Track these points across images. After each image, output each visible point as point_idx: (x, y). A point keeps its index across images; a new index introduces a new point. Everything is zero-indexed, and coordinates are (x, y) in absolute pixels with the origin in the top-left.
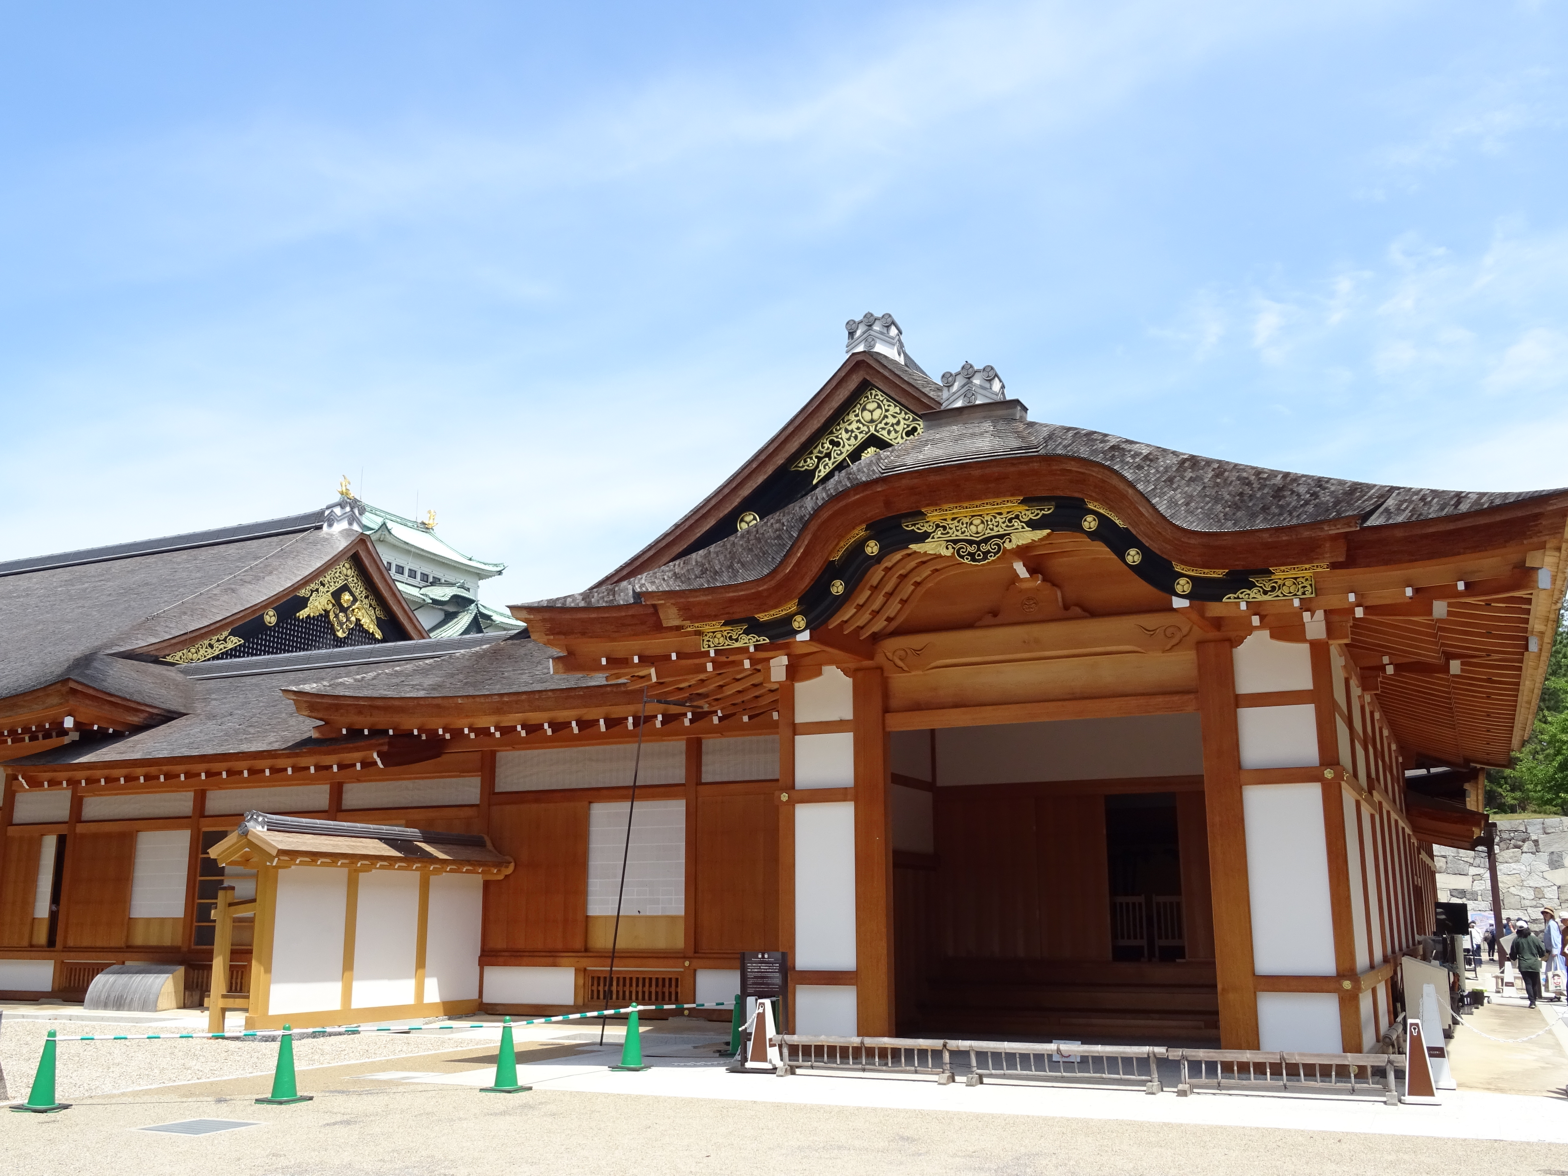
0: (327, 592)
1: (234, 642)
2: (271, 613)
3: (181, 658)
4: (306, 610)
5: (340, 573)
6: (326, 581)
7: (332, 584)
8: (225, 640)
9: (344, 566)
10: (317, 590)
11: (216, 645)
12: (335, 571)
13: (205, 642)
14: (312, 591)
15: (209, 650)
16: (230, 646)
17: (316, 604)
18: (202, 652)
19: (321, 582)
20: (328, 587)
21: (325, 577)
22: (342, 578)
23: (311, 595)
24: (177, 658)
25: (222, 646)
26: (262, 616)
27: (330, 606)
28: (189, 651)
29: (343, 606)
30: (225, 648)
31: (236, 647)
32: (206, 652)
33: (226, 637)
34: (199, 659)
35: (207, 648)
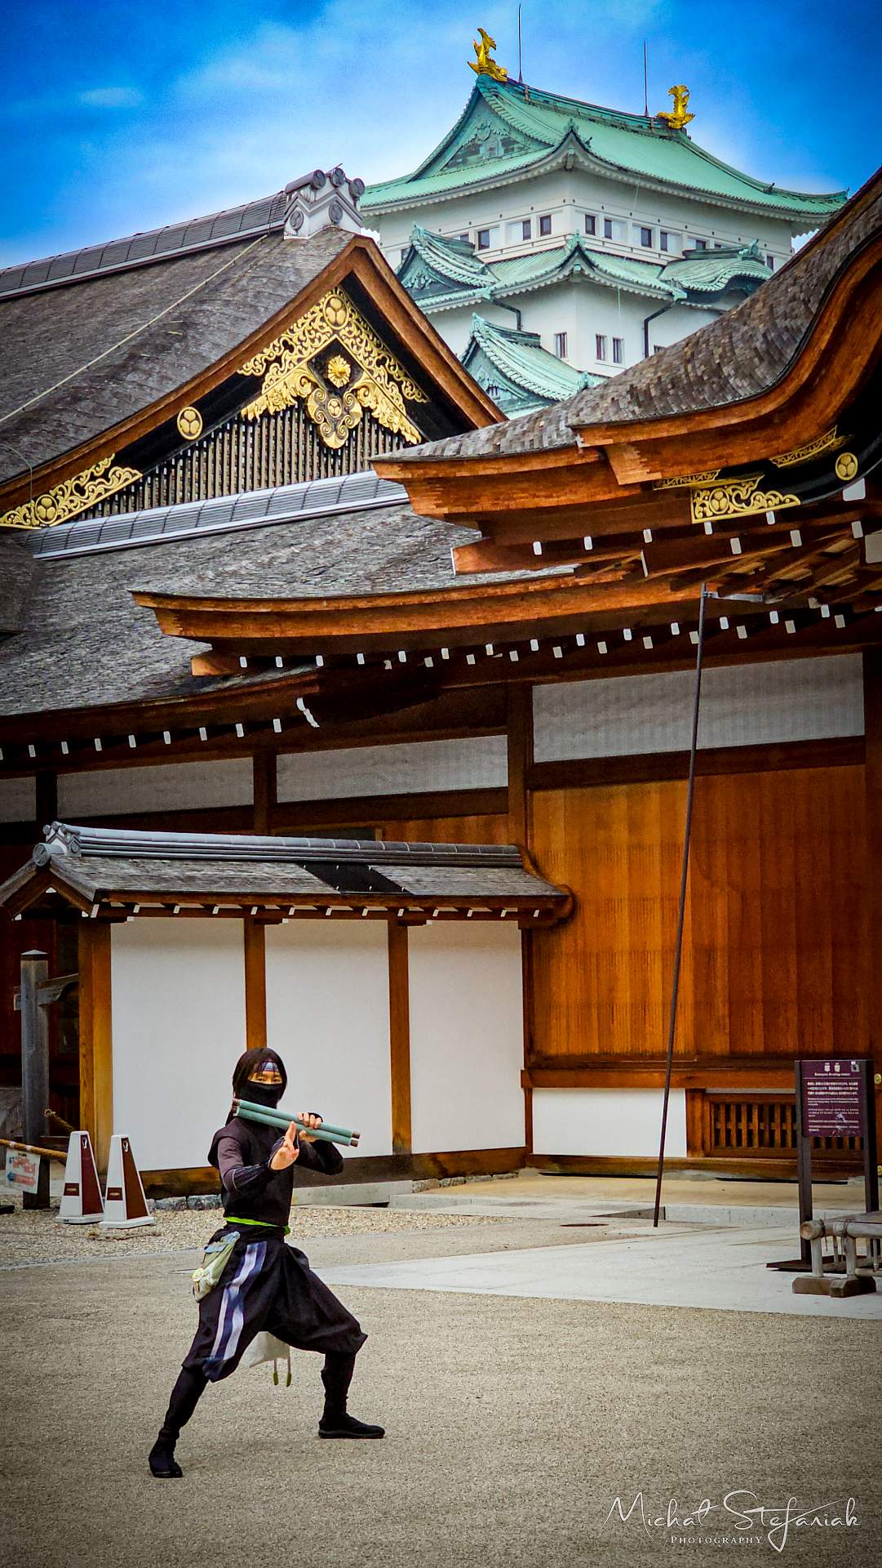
0: (299, 360)
1: (123, 478)
2: (190, 413)
3: (25, 518)
4: (259, 401)
5: (322, 319)
6: (295, 340)
7: (308, 344)
8: (105, 476)
9: (328, 305)
10: (278, 360)
11: (89, 487)
12: (311, 317)
13: (68, 483)
14: (268, 363)
15: (77, 498)
16: (116, 486)
17: (277, 388)
18: (63, 503)
19: (285, 343)
20: (300, 352)
21: (292, 331)
22: (327, 329)
23: (267, 370)
24: (19, 518)
25: (100, 488)
26: (173, 422)
27: (308, 388)
28: (40, 504)
29: (334, 387)
30: (106, 490)
31: (128, 487)
32: (72, 501)
33: (107, 471)
34: (59, 517)
35: (72, 494)
